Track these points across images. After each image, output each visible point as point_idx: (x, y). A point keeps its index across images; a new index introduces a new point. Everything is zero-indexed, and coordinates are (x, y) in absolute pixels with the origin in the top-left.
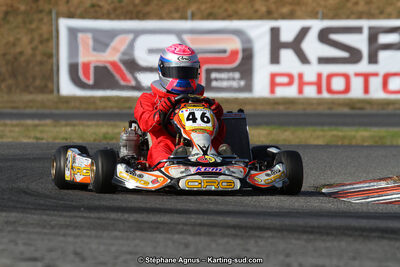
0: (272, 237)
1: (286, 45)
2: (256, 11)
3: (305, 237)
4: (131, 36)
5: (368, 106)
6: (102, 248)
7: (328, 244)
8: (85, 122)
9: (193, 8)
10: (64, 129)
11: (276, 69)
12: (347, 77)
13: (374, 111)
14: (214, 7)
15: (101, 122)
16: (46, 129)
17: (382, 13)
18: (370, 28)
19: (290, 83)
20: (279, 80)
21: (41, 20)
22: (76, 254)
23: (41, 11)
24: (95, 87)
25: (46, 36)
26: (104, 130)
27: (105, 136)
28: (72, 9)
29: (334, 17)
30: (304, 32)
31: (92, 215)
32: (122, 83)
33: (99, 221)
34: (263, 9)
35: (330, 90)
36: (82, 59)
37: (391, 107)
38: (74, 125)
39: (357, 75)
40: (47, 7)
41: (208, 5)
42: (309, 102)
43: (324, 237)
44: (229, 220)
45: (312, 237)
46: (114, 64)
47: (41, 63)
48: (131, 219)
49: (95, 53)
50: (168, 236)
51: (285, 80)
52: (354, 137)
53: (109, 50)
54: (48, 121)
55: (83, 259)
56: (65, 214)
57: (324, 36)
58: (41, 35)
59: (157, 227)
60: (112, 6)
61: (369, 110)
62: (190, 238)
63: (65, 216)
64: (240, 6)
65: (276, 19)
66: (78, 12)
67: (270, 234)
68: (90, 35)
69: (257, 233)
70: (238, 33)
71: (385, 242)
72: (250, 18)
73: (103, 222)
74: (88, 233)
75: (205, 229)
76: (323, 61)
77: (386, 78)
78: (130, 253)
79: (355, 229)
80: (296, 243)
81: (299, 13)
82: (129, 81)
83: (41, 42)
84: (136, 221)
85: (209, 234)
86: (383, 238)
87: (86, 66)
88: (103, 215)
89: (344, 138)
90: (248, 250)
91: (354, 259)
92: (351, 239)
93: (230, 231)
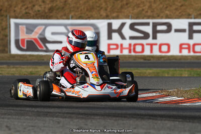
0: (100, 119)
1: (115, 31)
2: (101, 15)
3: (114, 118)
4: (43, 27)
5: (152, 59)
6: (20, 124)
7: (125, 122)
8: (22, 67)
9: (72, 14)
10: (12, 69)
11: (110, 42)
12: (142, 45)
13: (155, 61)
14: (81, 13)
15: (29, 66)
16: (3, 69)
17: (158, 16)
18: (153, 23)
19: (117, 48)
20: (112, 47)
21: (2, 20)
22: (7, 127)
23: (2, 16)
24: (27, 50)
25: (4, 27)
26: (31, 70)
27: (31, 73)
28: (17, 15)
29: (137, 18)
30: (123, 25)
31: (18, 109)
32: (40, 48)
33: (20, 112)
34: (105, 14)
35: (135, 51)
36: (21, 37)
37: (162, 59)
38: (17, 68)
39: (147, 44)
40: (5, 14)
41: (79, 12)
42: (125, 56)
43: (123, 119)
44: (81, 111)
45: (117, 118)
46: (35, 39)
47: (2, 39)
48: (36, 110)
49: (27, 35)
50: (51, 118)
51: (115, 47)
52: (145, 73)
53: (33, 33)
54: (5, 66)
55: (10, 129)
56: (5, 108)
57: (132, 27)
58: (2, 27)
59: (46, 115)
60: (35, 13)
61: (152, 60)
62: (61, 119)
63: (5, 110)
64: (94, 13)
65: (110, 19)
66: (20, 16)
67: (98, 117)
68: (25, 26)
69: (93, 117)
70: (93, 25)
71: (150, 121)
72: (98, 18)
73: (22, 112)
74: (14, 117)
75: (69, 115)
76: (132, 38)
77: (161, 45)
78: (32, 126)
79: (138, 115)
80: (110, 121)
81: (121, 16)
82: (42, 47)
83: (3, 29)
84: (38, 112)
85: (70, 117)
86: (150, 119)
87: (23, 40)
88: (23, 109)
89: (141, 73)
90: (86, 125)
91: (135, 128)
92: (135, 119)
93: (80, 116)
